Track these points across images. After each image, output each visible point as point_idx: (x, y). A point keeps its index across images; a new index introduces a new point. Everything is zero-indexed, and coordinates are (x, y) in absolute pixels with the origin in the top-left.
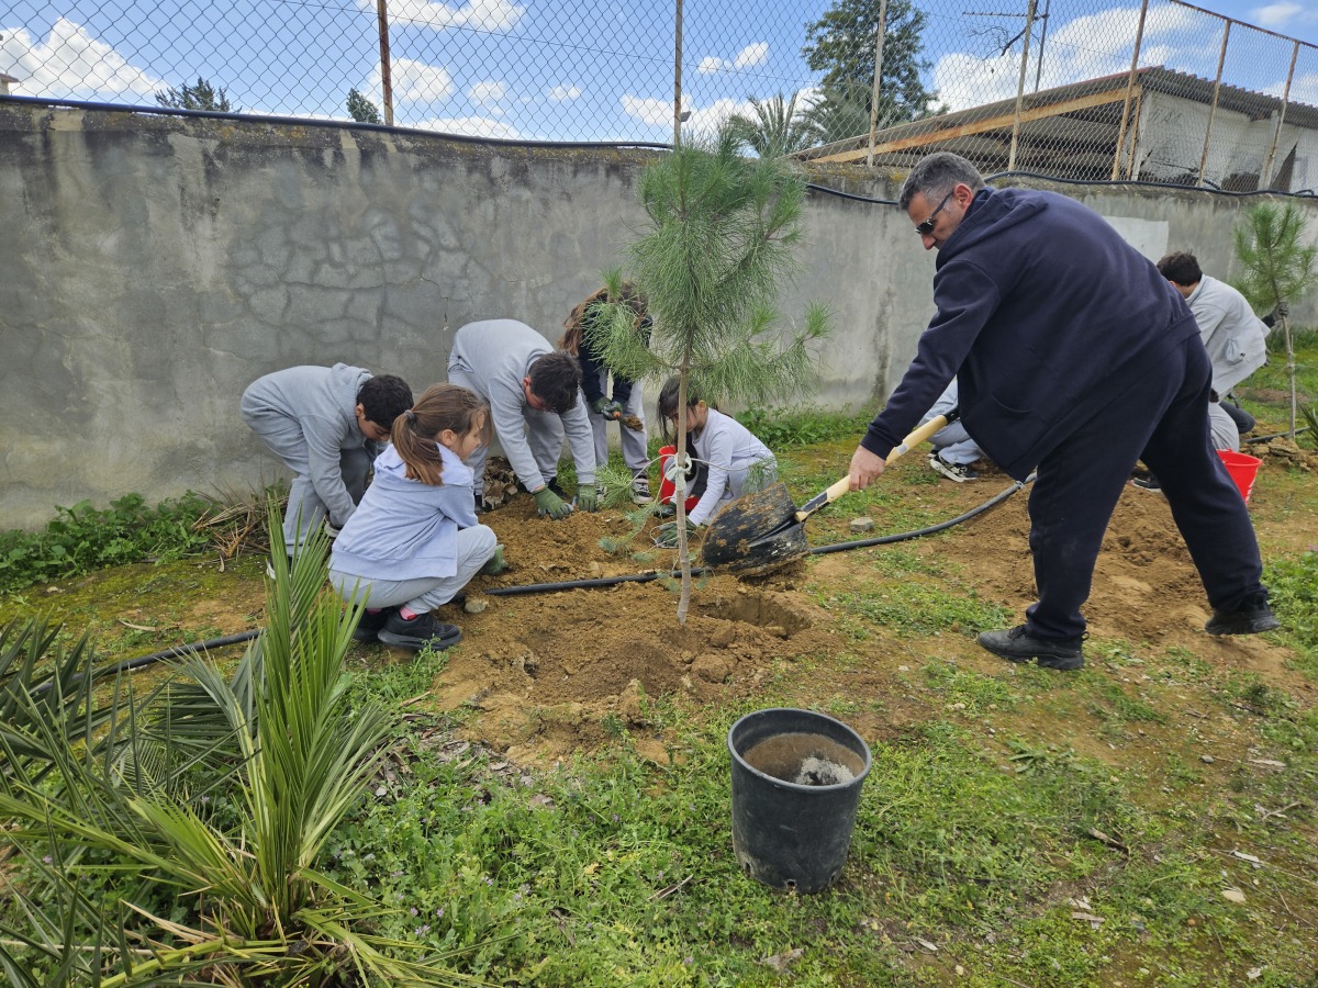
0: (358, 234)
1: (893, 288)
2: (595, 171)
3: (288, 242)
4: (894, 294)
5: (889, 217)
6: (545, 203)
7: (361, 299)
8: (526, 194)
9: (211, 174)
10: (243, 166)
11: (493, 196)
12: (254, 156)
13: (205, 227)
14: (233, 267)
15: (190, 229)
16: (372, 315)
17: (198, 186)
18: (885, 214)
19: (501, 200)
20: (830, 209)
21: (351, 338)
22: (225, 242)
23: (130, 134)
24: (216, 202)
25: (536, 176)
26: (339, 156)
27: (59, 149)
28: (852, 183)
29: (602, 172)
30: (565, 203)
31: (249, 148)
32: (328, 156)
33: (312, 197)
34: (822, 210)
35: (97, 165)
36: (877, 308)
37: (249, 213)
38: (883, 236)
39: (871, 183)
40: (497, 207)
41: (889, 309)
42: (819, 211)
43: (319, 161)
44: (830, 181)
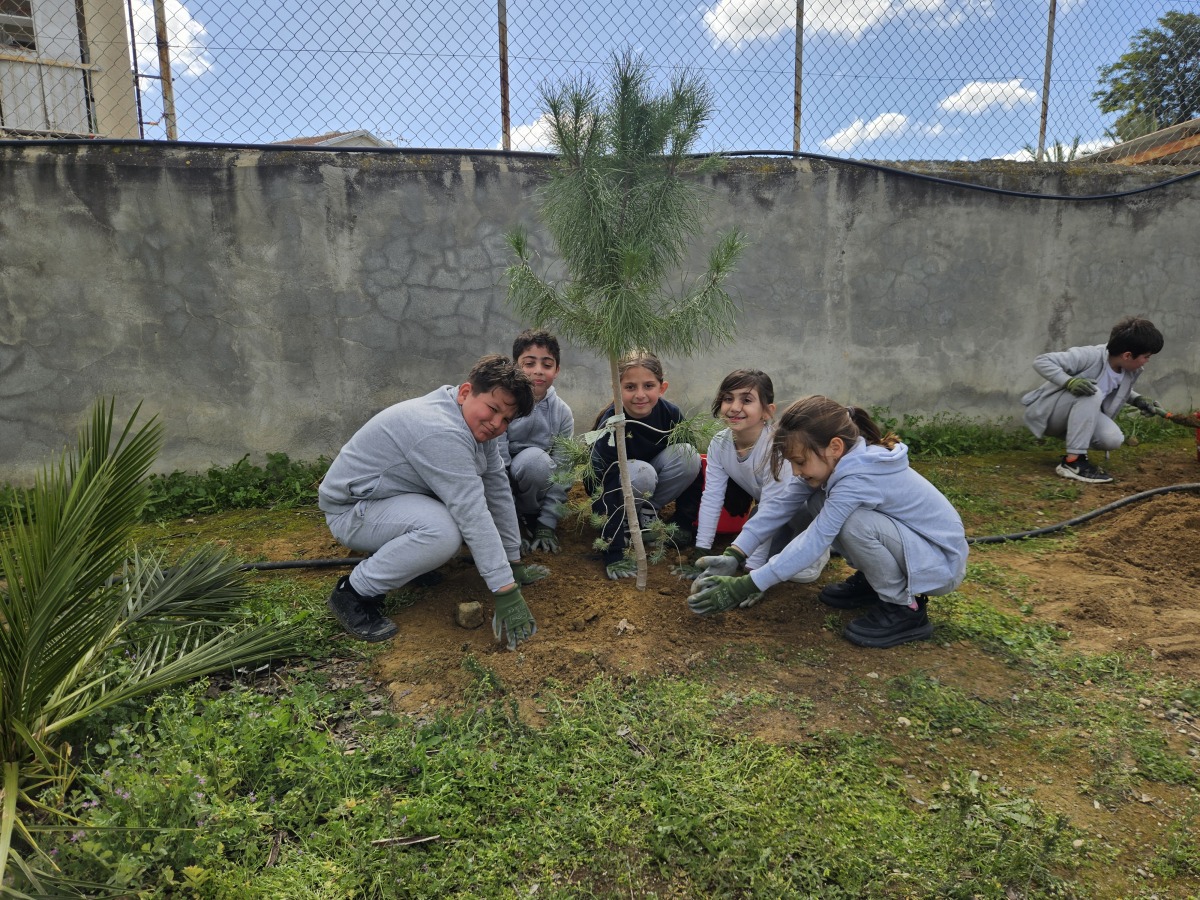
0: (470, 243)
1: (1072, 292)
2: (702, 180)
3: (412, 251)
4: (1074, 299)
5: (1064, 214)
7: (470, 299)
9: (351, 196)
10: (376, 189)
12: (385, 180)
13: (344, 240)
14: (365, 271)
15: (332, 241)
16: (479, 313)
17: (341, 208)
18: (1059, 211)
20: (983, 207)
21: (460, 333)
22: (359, 252)
23: (291, 167)
24: (353, 219)
26: (457, 177)
27: (239, 181)
28: (1012, 180)
31: (381, 173)
32: (447, 178)
33: (432, 214)
34: (973, 209)
35: (265, 192)
36: (1050, 314)
37: (379, 227)
38: (1057, 236)
39: (1038, 178)
41: (1067, 315)
42: (968, 209)
43: (439, 182)
44: (983, 178)
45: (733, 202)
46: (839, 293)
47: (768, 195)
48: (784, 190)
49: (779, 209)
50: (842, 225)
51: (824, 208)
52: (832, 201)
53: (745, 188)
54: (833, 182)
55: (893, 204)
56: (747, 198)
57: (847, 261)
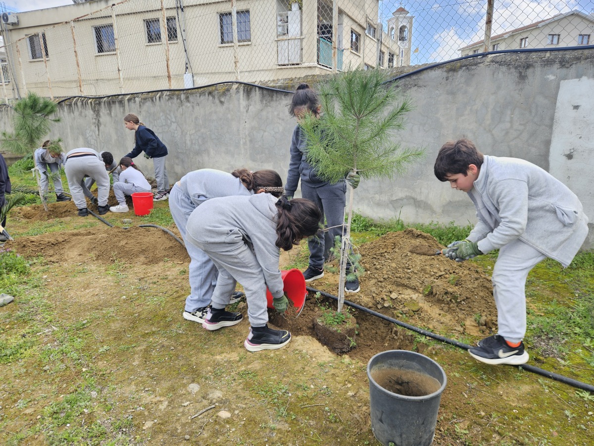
2: (205, 95)
6: (193, 107)
8: (188, 105)
11: (182, 106)
19: (184, 107)
25: (191, 99)
26: (156, 99)
27: (125, 104)
29: (207, 95)
30: (197, 106)
32: (154, 99)
40: (183, 109)
45: (214, 103)
46: (245, 139)
47: (223, 99)
48: (227, 97)
49: (226, 105)
50: (245, 111)
51: (239, 104)
52: (241, 101)
53: (216, 97)
54: (242, 92)
55: (262, 101)
56: (217, 101)
57: (247, 126)
